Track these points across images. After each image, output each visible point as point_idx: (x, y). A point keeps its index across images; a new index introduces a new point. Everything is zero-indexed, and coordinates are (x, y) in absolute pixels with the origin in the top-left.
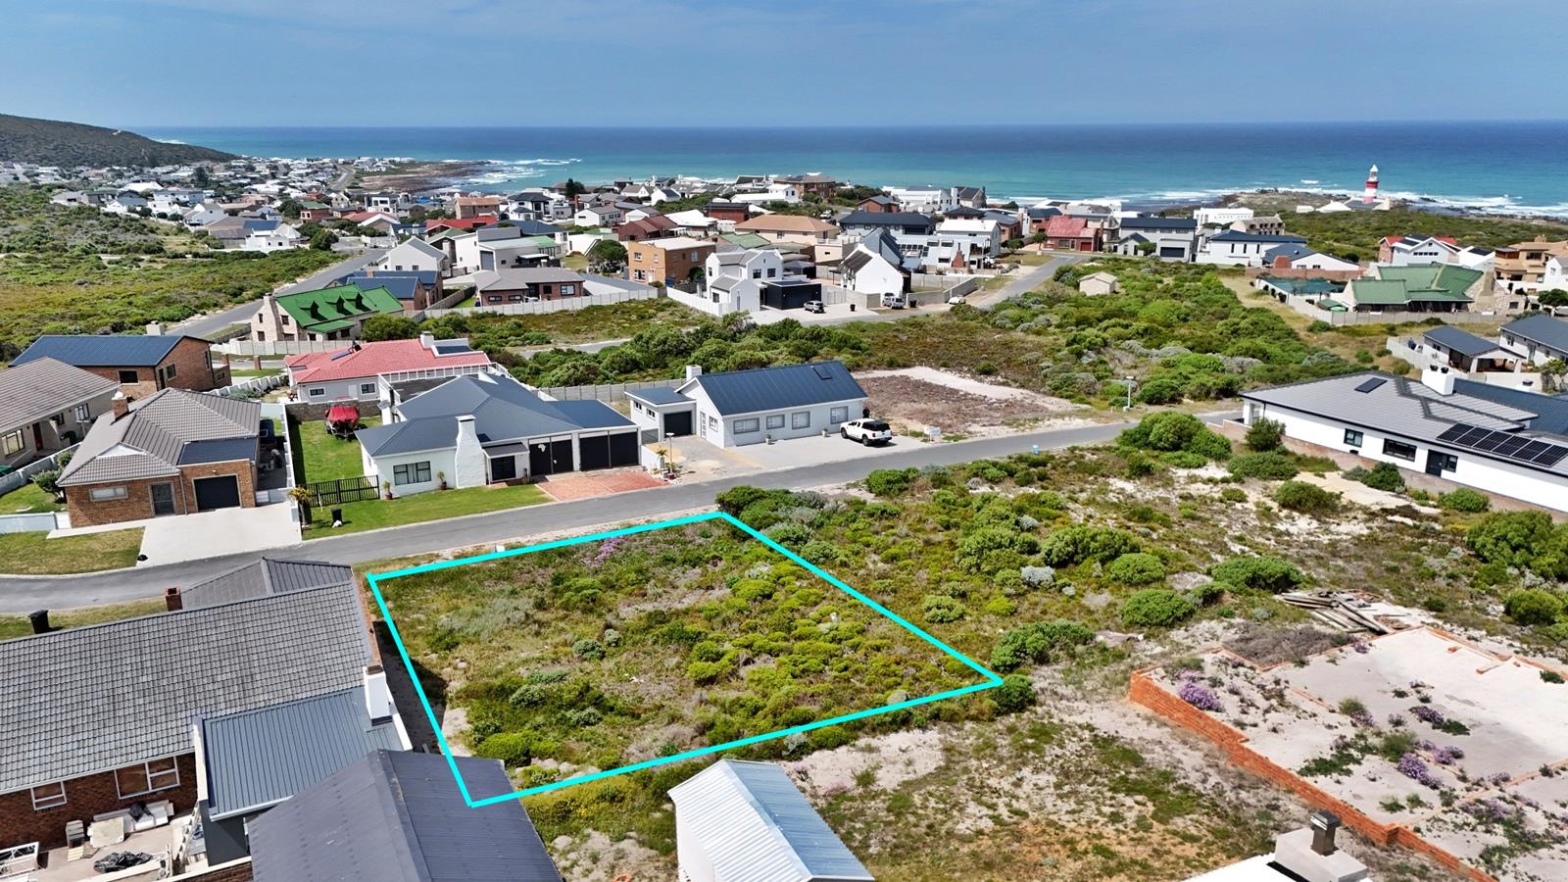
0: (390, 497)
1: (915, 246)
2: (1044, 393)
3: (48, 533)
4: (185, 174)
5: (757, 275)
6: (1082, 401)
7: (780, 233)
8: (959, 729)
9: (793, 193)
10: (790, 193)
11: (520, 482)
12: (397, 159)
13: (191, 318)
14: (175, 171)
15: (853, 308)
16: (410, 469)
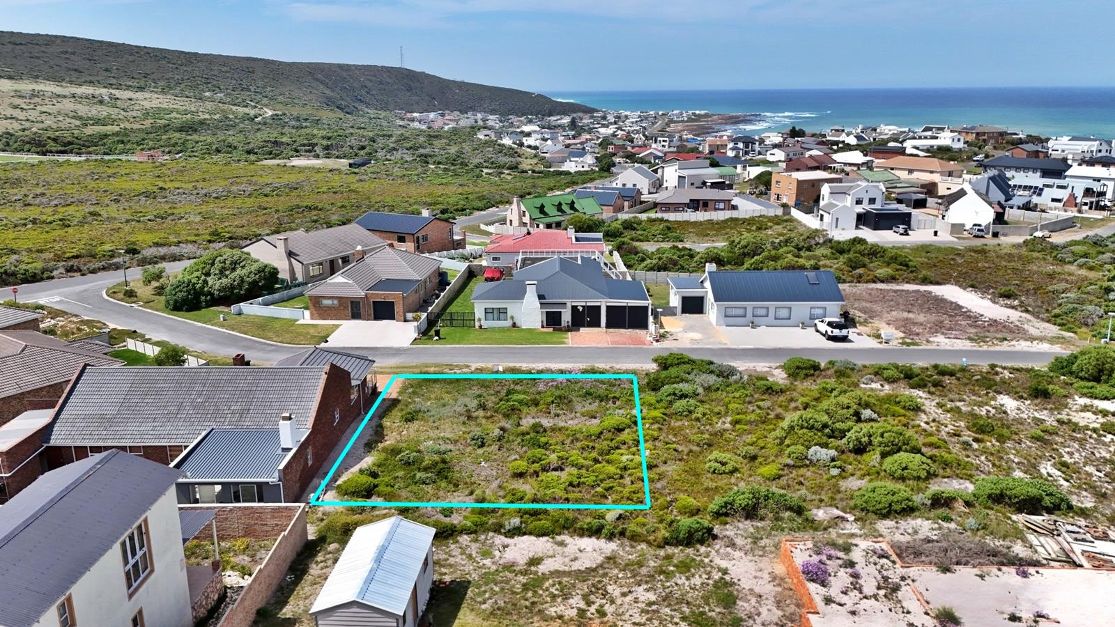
0: (481, 327)
1: (1031, 187)
2: (1043, 320)
3: (297, 320)
4: (565, 121)
5: (859, 202)
6: (1070, 330)
7: (911, 171)
8: (632, 547)
9: (959, 140)
10: (956, 140)
11: (560, 330)
12: (697, 112)
13: (490, 209)
14: (562, 119)
15: (936, 233)
16: (495, 311)
